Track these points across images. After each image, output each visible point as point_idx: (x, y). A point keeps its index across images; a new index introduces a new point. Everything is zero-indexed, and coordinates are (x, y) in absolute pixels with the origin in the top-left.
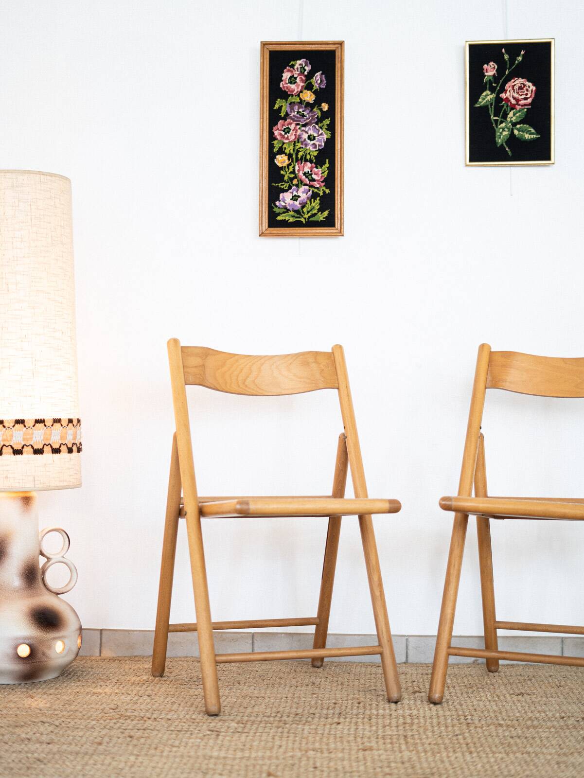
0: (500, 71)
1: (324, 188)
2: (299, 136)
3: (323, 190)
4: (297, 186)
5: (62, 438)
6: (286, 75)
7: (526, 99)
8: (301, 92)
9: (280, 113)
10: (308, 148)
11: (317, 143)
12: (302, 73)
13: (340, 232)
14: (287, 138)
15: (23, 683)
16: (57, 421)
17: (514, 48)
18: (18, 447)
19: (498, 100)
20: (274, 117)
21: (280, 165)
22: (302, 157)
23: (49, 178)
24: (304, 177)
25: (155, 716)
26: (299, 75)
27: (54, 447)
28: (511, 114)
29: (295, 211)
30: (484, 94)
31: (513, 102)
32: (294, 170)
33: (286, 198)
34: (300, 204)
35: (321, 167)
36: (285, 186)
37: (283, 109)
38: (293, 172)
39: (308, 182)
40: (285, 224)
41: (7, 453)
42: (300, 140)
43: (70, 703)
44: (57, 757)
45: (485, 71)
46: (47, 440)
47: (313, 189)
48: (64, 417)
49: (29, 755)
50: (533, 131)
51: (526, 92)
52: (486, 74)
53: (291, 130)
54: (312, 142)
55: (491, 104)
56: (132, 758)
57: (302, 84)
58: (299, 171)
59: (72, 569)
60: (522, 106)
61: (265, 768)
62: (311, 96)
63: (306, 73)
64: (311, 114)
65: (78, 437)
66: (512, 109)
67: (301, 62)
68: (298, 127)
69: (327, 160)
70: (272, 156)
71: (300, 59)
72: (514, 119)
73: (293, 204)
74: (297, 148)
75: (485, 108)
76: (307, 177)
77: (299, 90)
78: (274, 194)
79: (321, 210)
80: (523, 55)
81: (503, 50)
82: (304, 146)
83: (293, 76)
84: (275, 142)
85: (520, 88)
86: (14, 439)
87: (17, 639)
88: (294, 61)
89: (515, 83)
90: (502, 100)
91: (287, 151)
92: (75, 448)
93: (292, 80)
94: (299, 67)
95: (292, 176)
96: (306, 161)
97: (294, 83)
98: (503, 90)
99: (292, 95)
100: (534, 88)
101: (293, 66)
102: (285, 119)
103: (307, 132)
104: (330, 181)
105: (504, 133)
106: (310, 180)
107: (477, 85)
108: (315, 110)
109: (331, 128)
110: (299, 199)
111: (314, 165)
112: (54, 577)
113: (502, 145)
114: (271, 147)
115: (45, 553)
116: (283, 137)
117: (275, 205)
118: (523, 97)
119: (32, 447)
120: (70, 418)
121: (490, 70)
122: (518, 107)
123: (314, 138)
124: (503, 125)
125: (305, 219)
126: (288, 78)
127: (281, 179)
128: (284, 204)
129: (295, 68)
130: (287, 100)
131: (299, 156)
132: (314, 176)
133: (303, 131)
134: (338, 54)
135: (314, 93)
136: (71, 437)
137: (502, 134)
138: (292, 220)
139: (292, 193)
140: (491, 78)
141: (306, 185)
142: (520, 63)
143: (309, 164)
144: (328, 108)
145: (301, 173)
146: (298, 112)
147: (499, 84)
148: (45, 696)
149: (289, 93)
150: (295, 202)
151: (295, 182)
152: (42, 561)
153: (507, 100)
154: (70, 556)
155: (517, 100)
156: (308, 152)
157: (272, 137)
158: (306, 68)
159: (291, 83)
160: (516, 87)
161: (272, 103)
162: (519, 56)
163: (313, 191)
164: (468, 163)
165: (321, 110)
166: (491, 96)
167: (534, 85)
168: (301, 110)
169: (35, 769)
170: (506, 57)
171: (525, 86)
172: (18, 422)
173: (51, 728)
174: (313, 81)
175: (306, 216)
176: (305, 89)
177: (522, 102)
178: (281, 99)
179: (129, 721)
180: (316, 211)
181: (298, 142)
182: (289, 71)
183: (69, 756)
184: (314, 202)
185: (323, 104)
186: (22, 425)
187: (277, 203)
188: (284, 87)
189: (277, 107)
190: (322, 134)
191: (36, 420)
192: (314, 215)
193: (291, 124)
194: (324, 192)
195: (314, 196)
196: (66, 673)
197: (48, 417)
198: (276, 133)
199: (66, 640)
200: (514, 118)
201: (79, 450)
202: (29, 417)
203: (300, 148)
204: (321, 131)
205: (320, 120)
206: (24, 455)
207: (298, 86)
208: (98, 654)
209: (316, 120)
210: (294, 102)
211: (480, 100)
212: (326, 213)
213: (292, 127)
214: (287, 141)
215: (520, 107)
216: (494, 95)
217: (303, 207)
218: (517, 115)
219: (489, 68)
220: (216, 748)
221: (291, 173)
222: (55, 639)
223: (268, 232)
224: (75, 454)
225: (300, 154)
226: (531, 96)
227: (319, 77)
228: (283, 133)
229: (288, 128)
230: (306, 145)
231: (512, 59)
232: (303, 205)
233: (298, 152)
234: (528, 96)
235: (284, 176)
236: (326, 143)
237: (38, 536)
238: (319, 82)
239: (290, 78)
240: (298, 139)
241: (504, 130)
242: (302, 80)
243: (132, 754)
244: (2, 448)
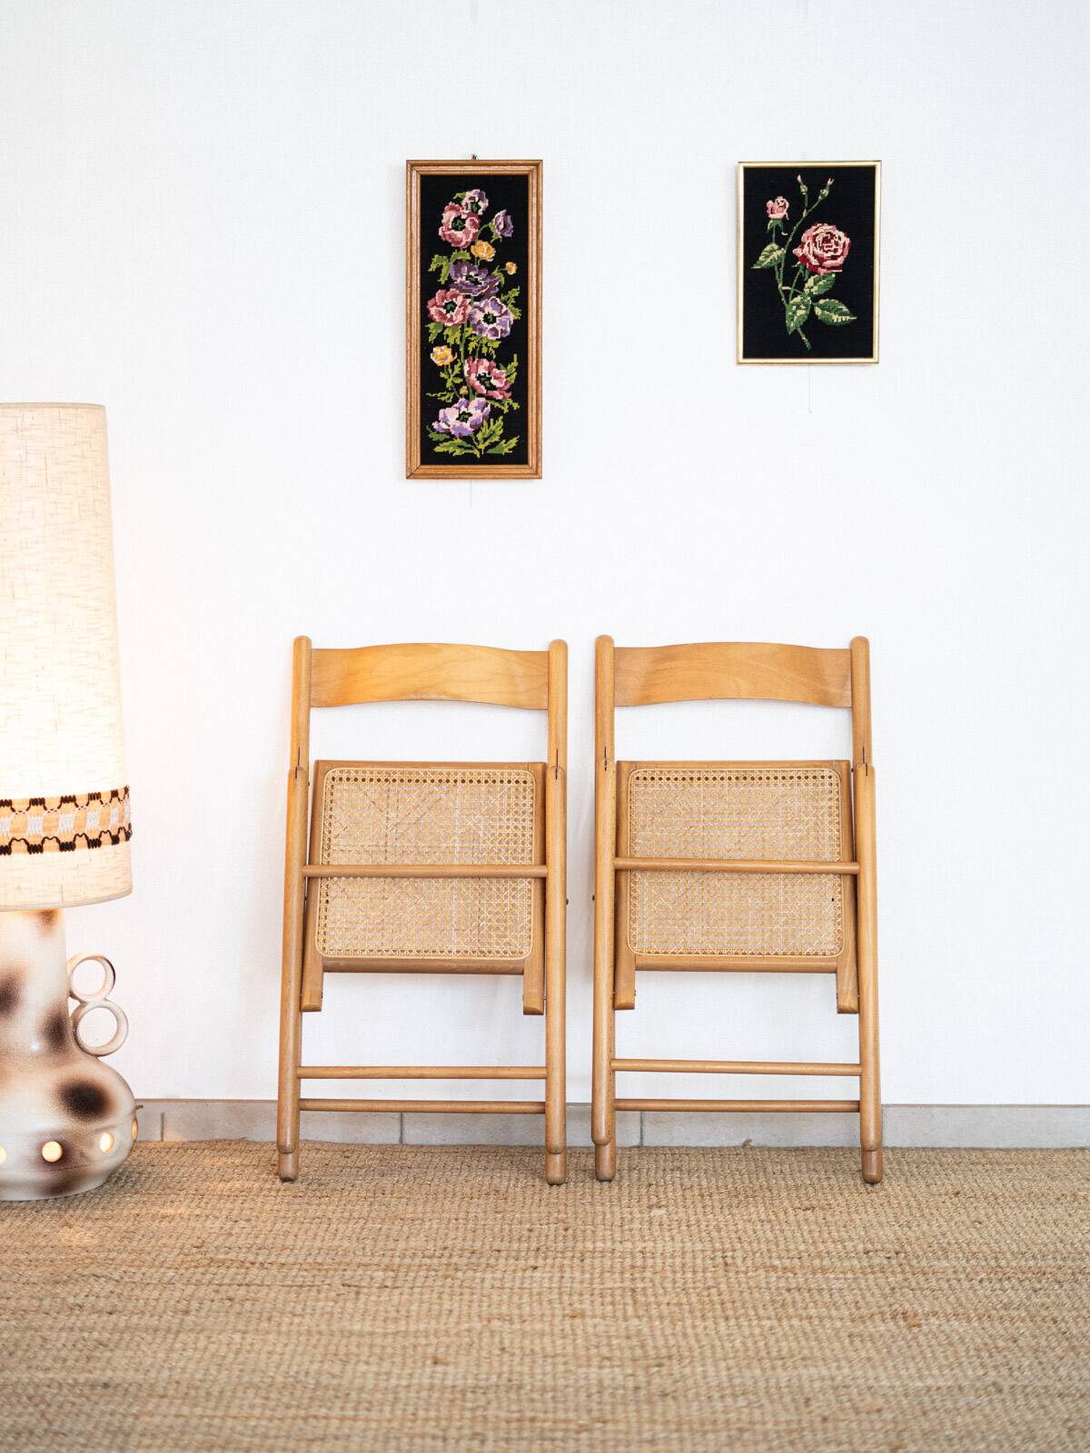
0: (794, 211)
1: (511, 401)
2: (470, 315)
3: (508, 404)
4: (467, 397)
5: (103, 822)
6: (448, 216)
7: (834, 258)
8: (473, 243)
9: (439, 277)
10: (484, 335)
11: (499, 328)
12: (474, 212)
13: (537, 473)
14: (451, 320)
15: (51, 1198)
16: (95, 797)
17: (816, 175)
18: (35, 841)
19: (791, 258)
20: (430, 285)
21: (439, 363)
22: (474, 350)
23: (73, 411)
24: (478, 383)
25: (261, 1259)
26: (469, 215)
27: (90, 838)
28: (811, 282)
29: (463, 438)
30: (768, 248)
31: (814, 262)
32: (462, 371)
33: (449, 417)
34: (471, 426)
35: (506, 366)
36: (448, 397)
37: (444, 271)
38: (461, 375)
39: (485, 392)
40: (447, 459)
41: (18, 851)
42: (472, 323)
43: (128, 1235)
44: (127, 1336)
45: (769, 211)
46: (80, 827)
47: (493, 403)
48: (104, 790)
49: (86, 1335)
50: (845, 309)
51: (834, 247)
52: (771, 216)
53: (456, 305)
54: (491, 326)
55: (779, 266)
56: (237, 1337)
57: (474, 231)
58: (469, 373)
59: (120, 1017)
60: (828, 269)
61: (430, 1350)
62: (488, 249)
63: (480, 212)
64: (488, 280)
65: (126, 816)
66: (812, 273)
67: (473, 193)
68: (468, 301)
69: (515, 356)
70: (426, 349)
71: (471, 190)
72: (815, 290)
73: (461, 427)
74: (466, 335)
75: (769, 271)
76: (483, 383)
77: (469, 240)
78: (429, 410)
79: (506, 436)
80: (831, 186)
81: (799, 178)
82: (477, 333)
83: (459, 217)
84: (431, 326)
85: (826, 240)
86: (29, 828)
87: (41, 1134)
88: (460, 192)
89: (817, 232)
90: (796, 258)
91: (450, 341)
92: (122, 836)
93: (458, 224)
94: (469, 202)
95: (459, 381)
96: (481, 356)
97: (461, 230)
98: (798, 242)
99: (459, 249)
100: (848, 241)
101: (459, 201)
102: (446, 287)
103: (482, 310)
104: (520, 389)
105: (800, 313)
106: (487, 389)
107: (756, 233)
108: (495, 273)
109: (522, 303)
110: (470, 419)
111: (494, 364)
112: (92, 1031)
113: (796, 331)
114: (425, 333)
115: (77, 995)
116: (443, 316)
117: (432, 427)
118: (830, 254)
119: (58, 841)
120: (114, 789)
121: (778, 210)
122: (822, 271)
123: (494, 318)
124: (798, 299)
125: (480, 450)
126: (452, 220)
127: (441, 385)
128: (445, 427)
129: (463, 203)
130: (449, 257)
131: (470, 349)
132: (494, 382)
133: (476, 307)
134: (532, 182)
135: (494, 245)
136: (116, 819)
137: (796, 314)
138: (458, 452)
139: (459, 409)
140: (779, 223)
141: (481, 395)
142: (826, 199)
143: (486, 362)
144: (517, 271)
145: (473, 376)
146: (468, 277)
147: (791, 233)
148: (89, 1224)
149: (453, 245)
150: (464, 423)
151: (463, 390)
152: (73, 1005)
153: (804, 258)
154: (116, 997)
155: (821, 260)
156: (484, 342)
157: (426, 318)
158: (480, 204)
159: (456, 229)
160: (819, 239)
161: (425, 261)
162: (824, 187)
163: (492, 406)
164: (742, 360)
165: (505, 273)
166: (779, 253)
167: (847, 236)
168: (472, 274)
169: (99, 1358)
170: (804, 189)
171: (832, 236)
172: (34, 802)
173: (110, 1287)
174: (492, 225)
175: (482, 446)
176: (480, 239)
177: (829, 263)
178: (441, 254)
179: (223, 1270)
180: (497, 439)
181: (468, 326)
182: (452, 208)
183: (144, 1335)
184: (494, 423)
185: (508, 264)
186: (40, 807)
187: (435, 425)
188: (445, 235)
189: (433, 267)
190: (506, 313)
191: (62, 798)
192: (494, 445)
193: (455, 296)
194: (510, 408)
195: (495, 413)
196: (118, 1179)
197: (81, 792)
198: (433, 311)
199: (116, 1133)
200: (816, 288)
201: (128, 836)
202: (52, 794)
203: (471, 336)
204: (505, 309)
205: (503, 290)
206: (46, 854)
207: (467, 234)
208: (159, 1138)
209: (497, 290)
210: (461, 261)
211: (761, 258)
212: (513, 442)
213: (459, 301)
214: (450, 324)
215: (825, 271)
216: (783, 251)
217: (476, 432)
218: (821, 283)
219: (776, 206)
220: (358, 1317)
221: (457, 376)
222: (99, 1131)
223: (418, 472)
224: (122, 844)
225: (472, 346)
226: (842, 254)
227: (501, 220)
228: (444, 311)
229: (452, 302)
230: (481, 331)
231: (813, 193)
232: (477, 429)
233: (468, 341)
234: (838, 254)
235: (445, 381)
236: (513, 327)
237: (66, 968)
238: (502, 226)
239: (455, 220)
240: (469, 320)
241: (798, 308)
242: (474, 224)
243: (235, 1330)
244: (10, 844)
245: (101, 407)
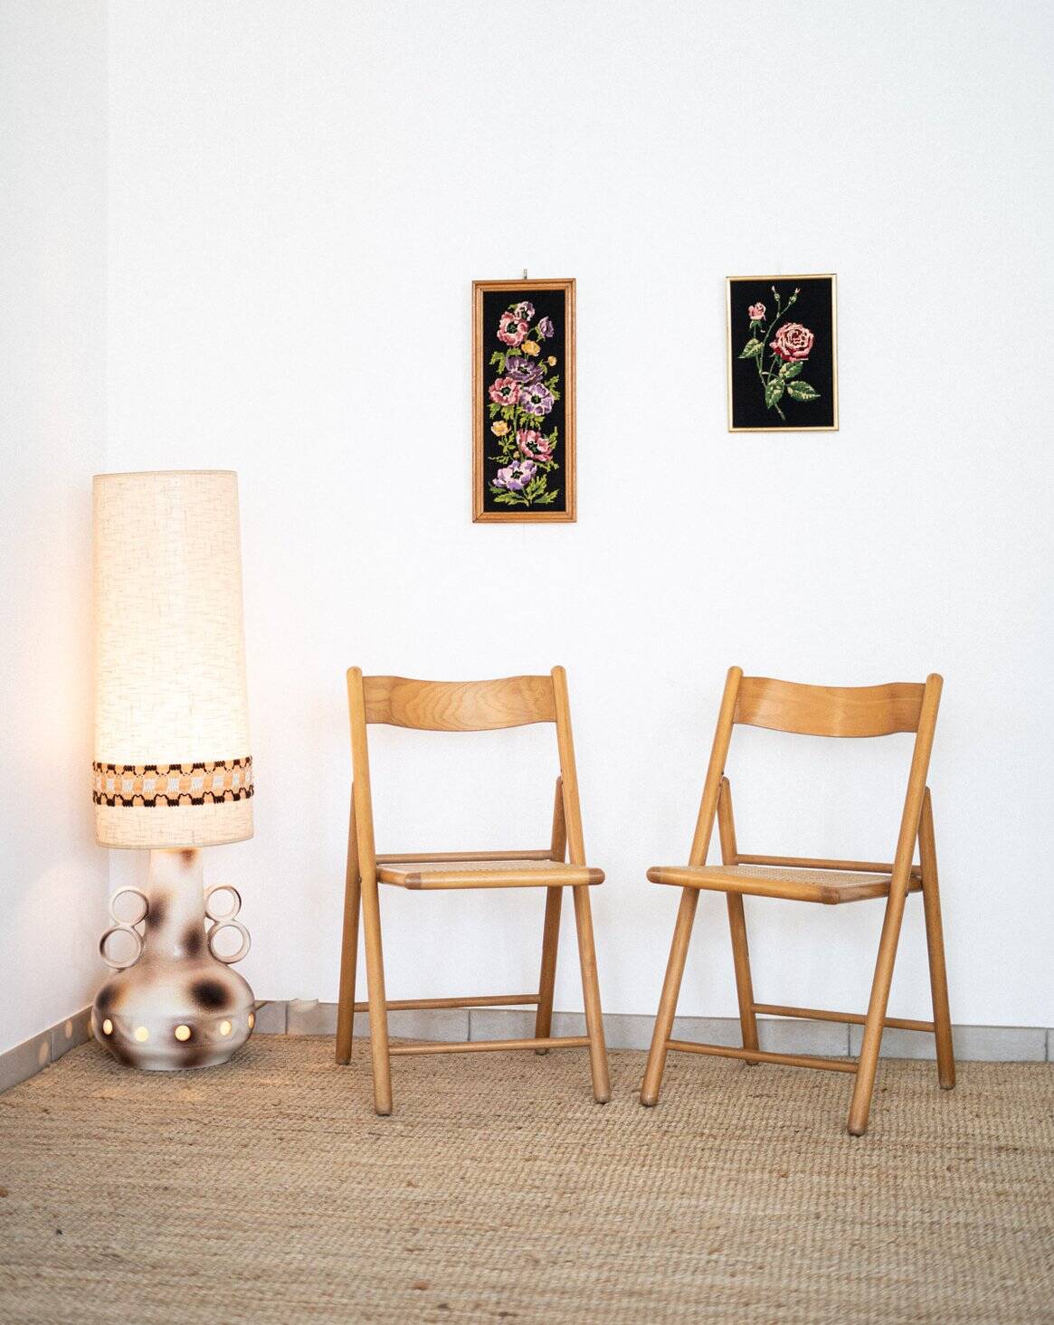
0: (770, 314)
1: (552, 463)
2: (521, 397)
3: (551, 465)
4: (519, 460)
5: (226, 783)
6: (504, 322)
7: (802, 349)
8: (523, 342)
9: (497, 369)
10: (532, 412)
11: (543, 407)
12: (524, 319)
13: (571, 519)
14: (506, 401)
15: (184, 1070)
16: (219, 764)
17: (786, 285)
18: (173, 797)
19: (768, 350)
20: (491, 375)
21: (498, 434)
22: (524, 424)
23: (208, 476)
24: (527, 449)
25: (318, 1115)
26: (520, 321)
27: (216, 795)
28: (784, 368)
29: (516, 491)
30: (750, 342)
31: (787, 353)
32: (515, 440)
33: (505, 475)
34: (522, 482)
35: (548, 436)
36: (504, 460)
37: (501, 364)
38: (514, 443)
39: (532, 455)
40: (504, 507)
41: (161, 804)
42: (522, 403)
43: (229, 1096)
44: (195, 1160)
45: (750, 314)
46: (207, 787)
47: (539, 464)
48: (228, 758)
49: (167, 1157)
50: (811, 389)
51: (802, 341)
52: (752, 318)
53: (510, 390)
54: (537, 405)
55: (759, 355)
56: (274, 1163)
57: (524, 333)
58: (521, 441)
59: (246, 934)
60: (797, 358)
61: (409, 1177)
62: (535, 347)
63: (529, 319)
64: (535, 371)
65: (247, 780)
66: (785, 362)
67: (523, 305)
68: (520, 386)
69: (556, 428)
70: (488, 424)
71: (521, 302)
72: (787, 374)
73: (514, 483)
74: (518, 412)
75: (751, 361)
76: (531, 449)
77: (521, 340)
78: (490, 470)
79: (549, 490)
80: (798, 294)
81: (773, 288)
82: (526, 411)
83: (513, 323)
84: (492, 406)
85: (795, 336)
86: (169, 787)
87: (174, 1019)
88: (514, 303)
89: (788, 329)
90: (772, 350)
91: (506, 417)
92: (243, 794)
93: (512, 328)
94: (520, 311)
95: (513, 447)
96: (530, 428)
97: (515, 332)
98: (773, 338)
99: (512, 347)
100: (812, 336)
101: (512, 311)
102: (503, 376)
103: (530, 393)
104: (559, 453)
105: (776, 392)
106: (534, 453)
107: (741, 331)
108: (540, 364)
109: (561, 387)
110: (522, 476)
111: (539, 434)
112: (222, 944)
113: (773, 406)
114: (487, 411)
115: (211, 915)
116: (501, 399)
117: (492, 483)
118: (798, 346)
119: (191, 797)
120: (236, 758)
121: (757, 313)
122: (793, 360)
123: (540, 400)
124: (774, 381)
125: (529, 501)
126: (507, 325)
127: (499, 451)
128: (502, 482)
129: (516, 312)
130: (505, 353)
131: (521, 423)
132: (539, 448)
133: (526, 391)
134: (568, 295)
135: (539, 344)
136: (238, 782)
137: (773, 393)
138: (512, 502)
139: (513, 469)
140: (758, 323)
141: (529, 458)
142: (794, 304)
143: (533, 433)
144: (557, 363)
145: (523, 444)
146: (519, 369)
147: (768, 330)
148: (204, 1088)
149: (508, 344)
150: (516, 480)
151: (516, 455)
152: (208, 924)
153: (779, 350)
154: (242, 918)
155: (792, 351)
156: (532, 418)
157: (487, 400)
158: (529, 312)
159: (510, 332)
160: (790, 335)
161: (487, 357)
162: (792, 295)
163: (538, 467)
164: (732, 429)
165: (547, 365)
166: (759, 346)
167: (811, 332)
168: (522, 366)
169: (169, 1172)
170: (777, 296)
171: (800, 332)
172: (173, 767)
173: (197, 1127)
174: (537, 328)
175: (530, 498)
176: (528, 339)
177: (798, 353)
178: (499, 351)
179: (286, 1121)
180: (542, 492)
181: (520, 406)
182: (508, 316)
183: (208, 1159)
184: (540, 479)
185: (550, 358)
186: (178, 771)
187: (495, 481)
188: (502, 337)
189: (493, 361)
190: (548, 395)
191: (194, 764)
192: (539, 496)
193: (510, 383)
194: (552, 468)
195: (540, 472)
196: (238, 1056)
197: (209, 760)
198: (493, 394)
199: (233, 1021)
200: (788, 373)
201: (248, 795)
202: (186, 761)
203: (522, 413)
204: (548, 392)
205: (546, 378)
206: (181, 807)
207: (519, 335)
208: (283, 1032)
209: (542, 378)
210: (514, 356)
211: (745, 351)
212: (554, 494)
213: (512, 386)
214: (506, 404)
215: (795, 359)
216: (762, 345)
217: (526, 487)
218: (792, 369)
219: (756, 310)
220: (369, 1154)
221: (511, 444)
222: (220, 1019)
223: (484, 517)
224: (243, 800)
225: (523, 420)
226: (808, 346)
227: (544, 324)
228: (501, 395)
229: (507, 388)
230: (529, 409)
231: (784, 300)
232: (527, 484)
233: (520, 417)
234: (805, 346)
235: (503, 447)
236: (553, 406)
237: (203, 895)
238: (545, 330)
239: (510, 325)
240: (520, 401)
241: (775, 388)
242: (524, 328)
243: (275, 1158)
244: (155, 798)
245: (234, 473)
